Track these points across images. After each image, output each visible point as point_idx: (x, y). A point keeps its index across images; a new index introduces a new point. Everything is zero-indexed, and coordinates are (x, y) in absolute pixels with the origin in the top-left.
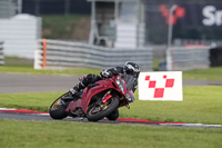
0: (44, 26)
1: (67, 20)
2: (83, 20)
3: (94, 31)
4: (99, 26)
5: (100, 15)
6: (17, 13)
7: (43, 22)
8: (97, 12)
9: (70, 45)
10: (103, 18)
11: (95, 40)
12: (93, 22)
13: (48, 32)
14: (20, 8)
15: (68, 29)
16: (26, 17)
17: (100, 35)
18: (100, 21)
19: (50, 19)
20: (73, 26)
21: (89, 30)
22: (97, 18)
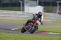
1: (51, 8)
2: (55, 7)
3: (58, 11)
5: (60, 6)
6: (37, 5)
7: (44, 8)
8: (59, 5)
11: (58, 13)
12: (58, 8)
13: (45, 11)
14: (38, 4)
16: (39, 7)
17: (60, 12)
18: (60, 8)
19: (46, 7)
20: (52, 9)
22: (59, 7)
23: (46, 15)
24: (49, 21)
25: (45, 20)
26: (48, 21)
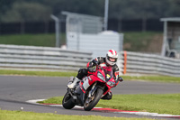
0: (125, 41)
1: (144, 36)
2: (156, 36)
3: (165, 46)
4: (170, 41)
5: (171, 33)
6: (103, 30)
7: (125, 37)
8: (168, 30)
9: (146, 56)
10: (173, 35)
11: (167, 53)
12: (165, 38)
13: (128, 45)
14: (106, 26)
15: (144, 43)
16: (111, 33)
17: (171, 48)
18: (171, 37)
19: (130, 35)
20: (149, 41)
21: (161, 45)
22: (168, 35)
23: (128, 57)
24: (138, 75)
25: (126, 75)
26: (136, 78)
